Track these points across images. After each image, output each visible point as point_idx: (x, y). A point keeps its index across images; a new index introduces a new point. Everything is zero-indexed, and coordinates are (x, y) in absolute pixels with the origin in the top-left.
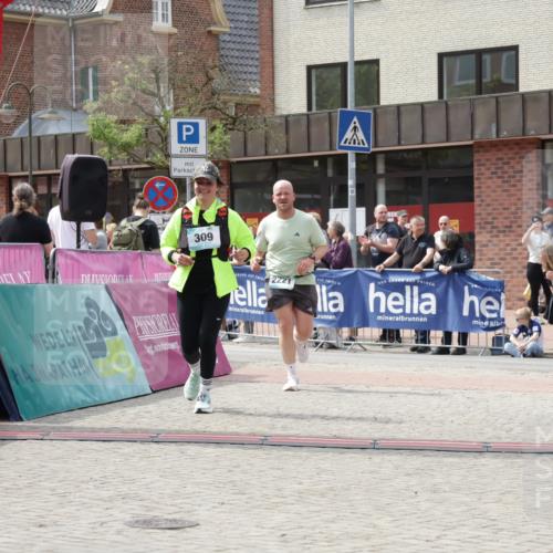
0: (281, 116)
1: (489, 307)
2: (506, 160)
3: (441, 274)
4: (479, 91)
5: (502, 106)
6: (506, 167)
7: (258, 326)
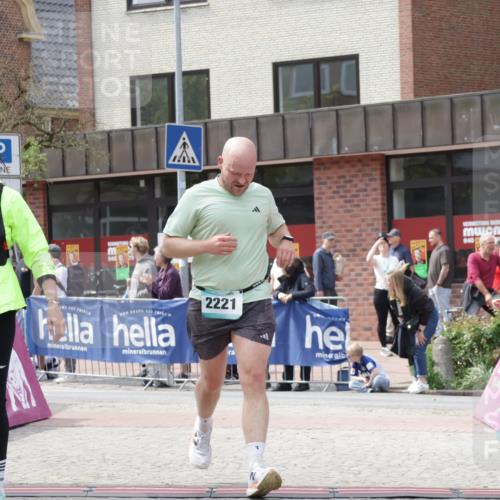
0: (103, 132)
1: (333, 338)
2: (348, 178)
3: (280, 303)
4: (318, 104)
5: (343, 119)
6: (348, 185)
7: (80, 363)
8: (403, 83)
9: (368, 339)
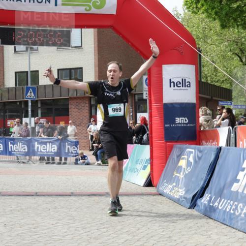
0: (6, 88)
1: (74, 149)
6: (79, 105)
8: (95, 76)
9: (84, 150)
